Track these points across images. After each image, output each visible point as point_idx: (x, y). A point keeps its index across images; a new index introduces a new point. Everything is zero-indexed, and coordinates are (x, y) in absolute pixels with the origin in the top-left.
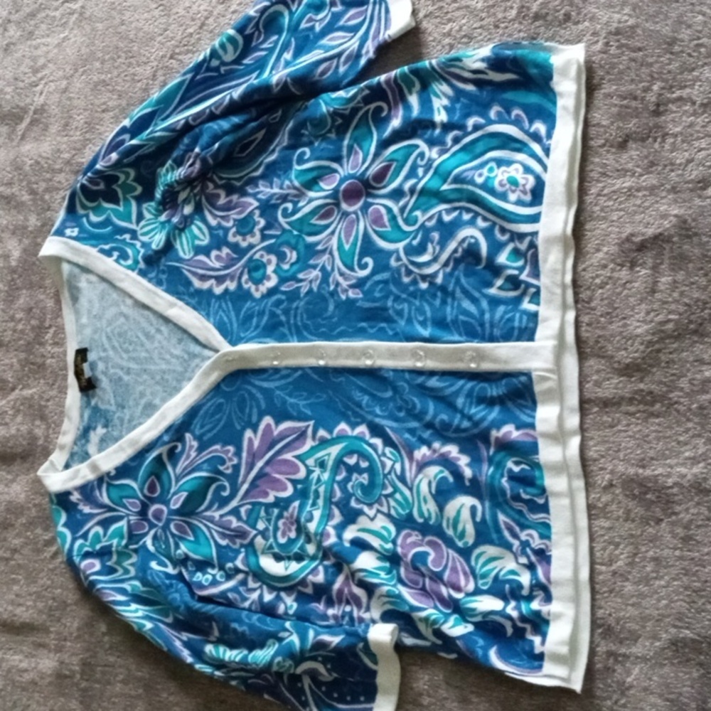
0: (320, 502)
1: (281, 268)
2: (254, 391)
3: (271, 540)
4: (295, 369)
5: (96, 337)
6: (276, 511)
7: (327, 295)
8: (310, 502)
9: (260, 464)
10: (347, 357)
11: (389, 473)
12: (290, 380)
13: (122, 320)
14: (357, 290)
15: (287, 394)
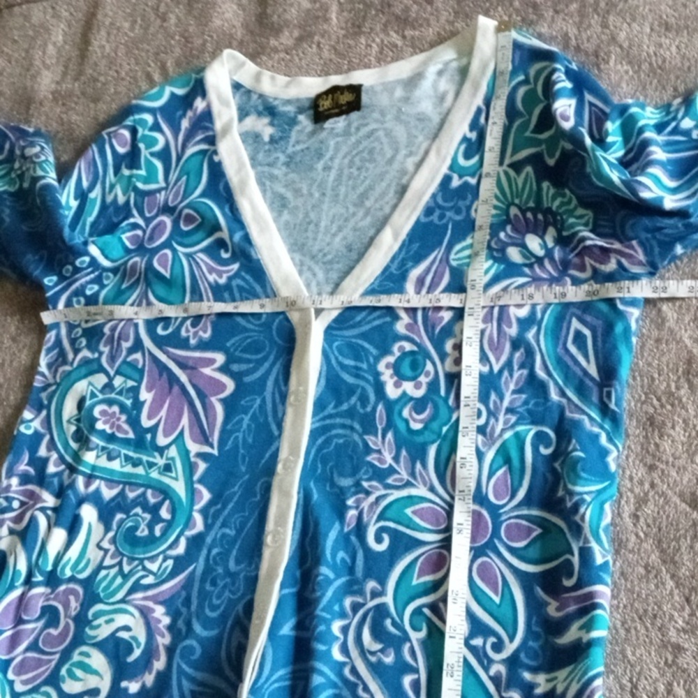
0: (129, 469)
1: (405, 404)
2: (267, 365)
3: (101, 397)
4: (280, 426)
5: (376, 115)
6: (129, 402)
7: (358, 477)
8: (131, 454)
9: (183, 378)
10: (279, 507)
11: (144, 568)
12: (270, 419)
13: (389, 154)
14: (353, 524)
15: (254, 414)
